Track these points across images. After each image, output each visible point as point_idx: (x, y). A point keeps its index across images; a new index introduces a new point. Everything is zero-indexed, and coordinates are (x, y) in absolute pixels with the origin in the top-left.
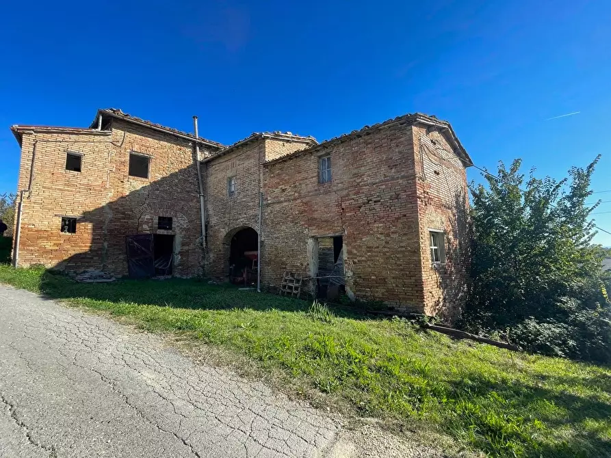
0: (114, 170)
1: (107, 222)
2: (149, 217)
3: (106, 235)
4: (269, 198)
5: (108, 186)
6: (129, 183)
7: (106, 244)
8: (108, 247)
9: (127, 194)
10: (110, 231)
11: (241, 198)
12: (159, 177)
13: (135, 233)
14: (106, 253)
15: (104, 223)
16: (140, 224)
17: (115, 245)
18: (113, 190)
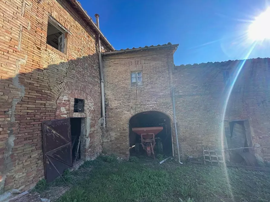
0: (29, 28)
1: (15, 103)
2: (67, 99)
3: (12, 125)
4: (180, 92)
5: (19, 48)
6: (47, 53)
7: (12, 140)
8: (15, 145)
9: (45, 66)
10: (20, 118)
11: (149, 89)
12: (75, 57)
13: (52, 118)
14: (12, 156)
15: (11, 104)
16: (58, 108)
17: (26, 139)
18: (26, 56)
